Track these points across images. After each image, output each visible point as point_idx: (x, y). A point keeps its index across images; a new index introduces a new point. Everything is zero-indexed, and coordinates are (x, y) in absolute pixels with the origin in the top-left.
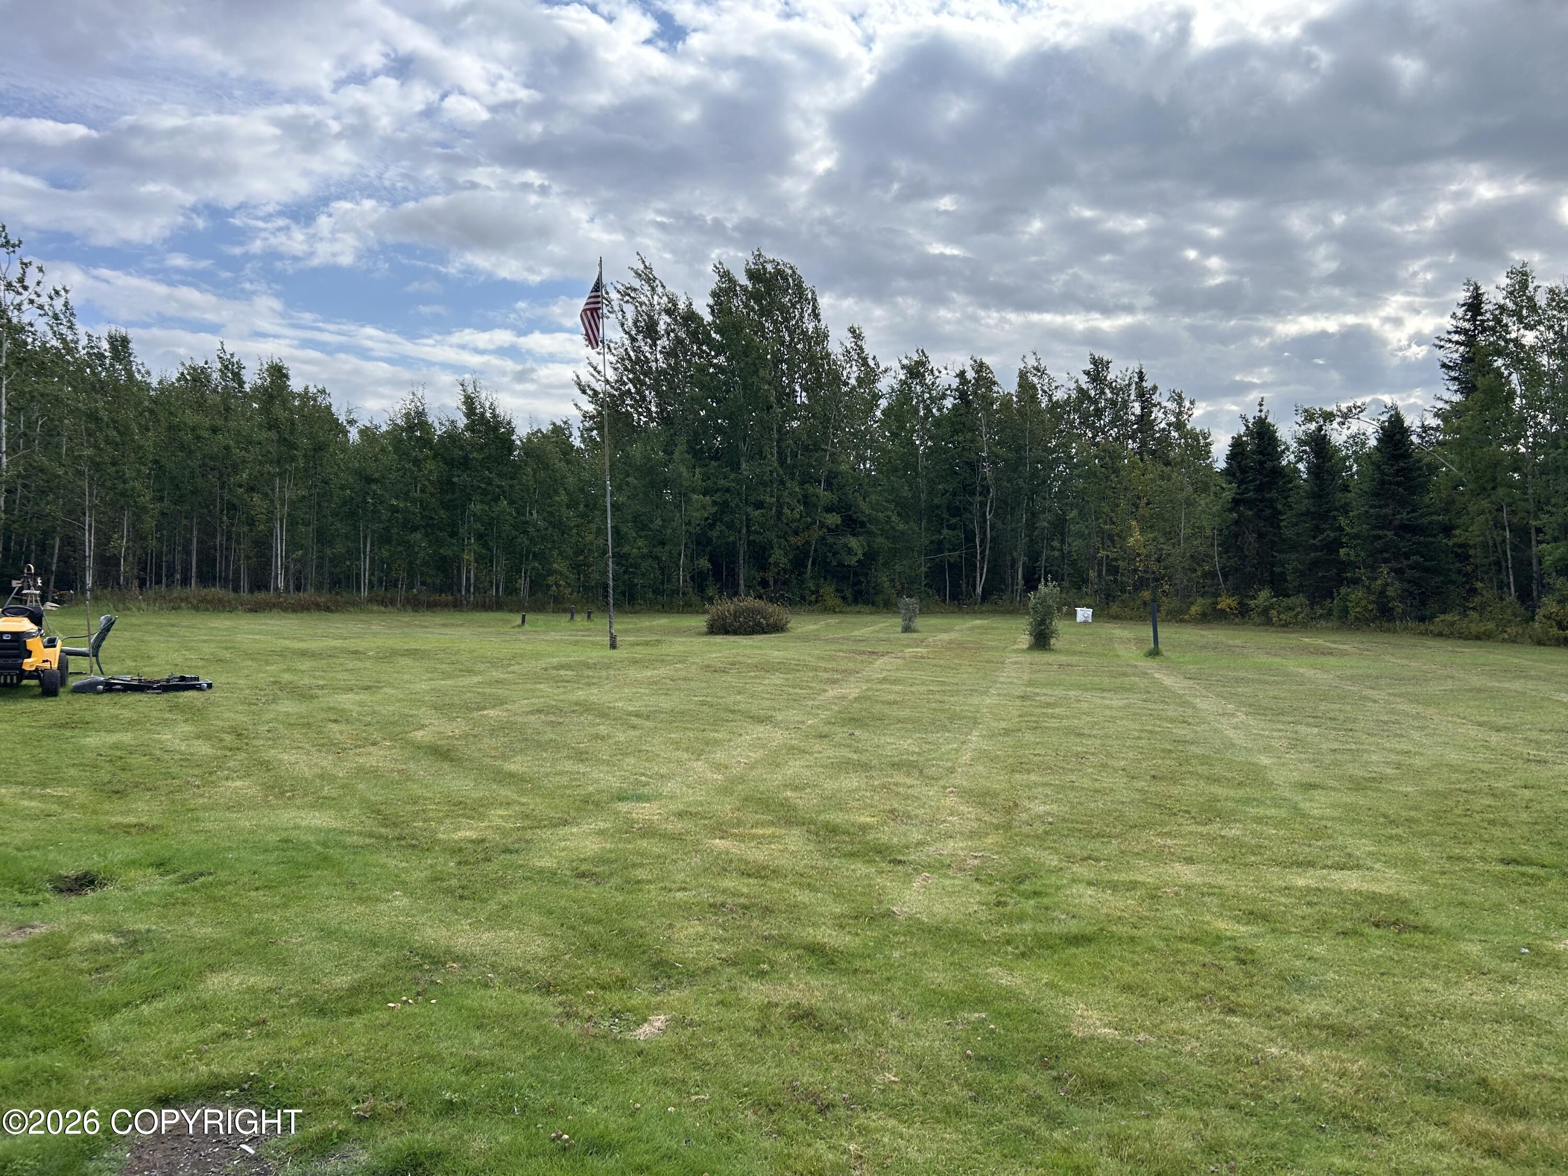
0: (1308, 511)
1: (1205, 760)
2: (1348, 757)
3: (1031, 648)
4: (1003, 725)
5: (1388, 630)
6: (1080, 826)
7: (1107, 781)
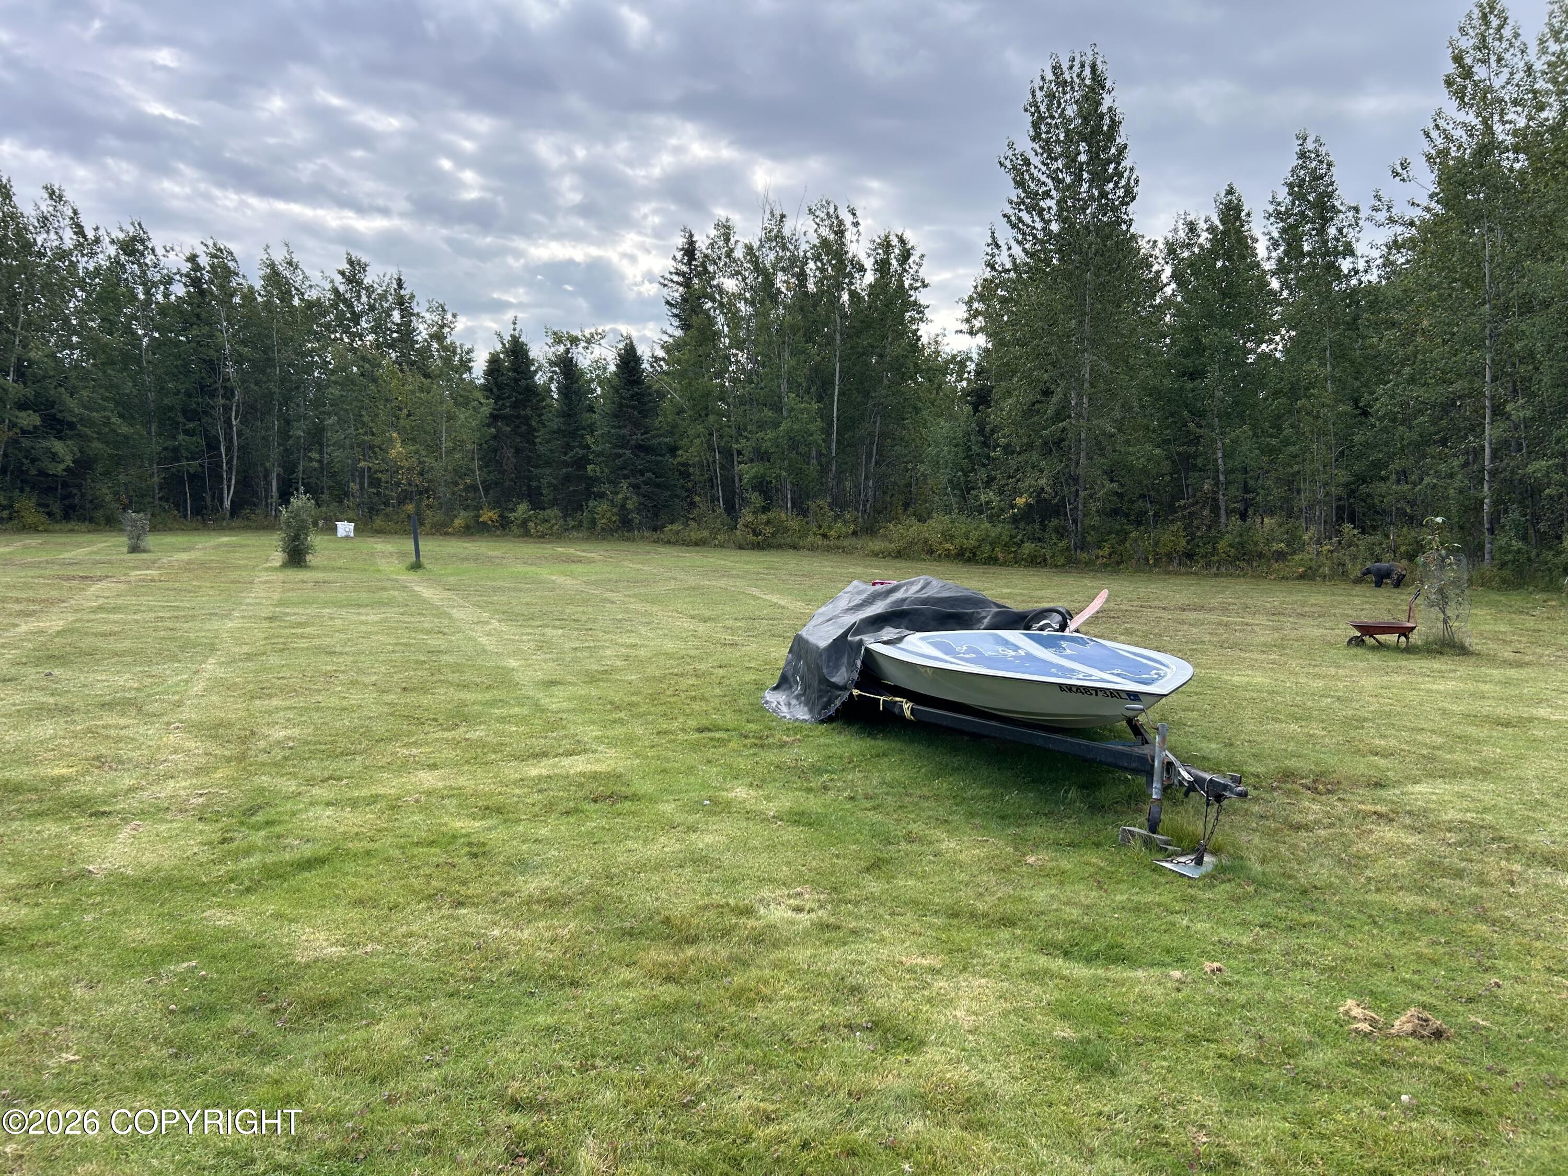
0: (559, 429)
1: (457, 668)
2: (586, 654)
3: (285, 565)
4: (246, 649)
5: (628, 539)
6: (323, 747)
7: (355, 698)
